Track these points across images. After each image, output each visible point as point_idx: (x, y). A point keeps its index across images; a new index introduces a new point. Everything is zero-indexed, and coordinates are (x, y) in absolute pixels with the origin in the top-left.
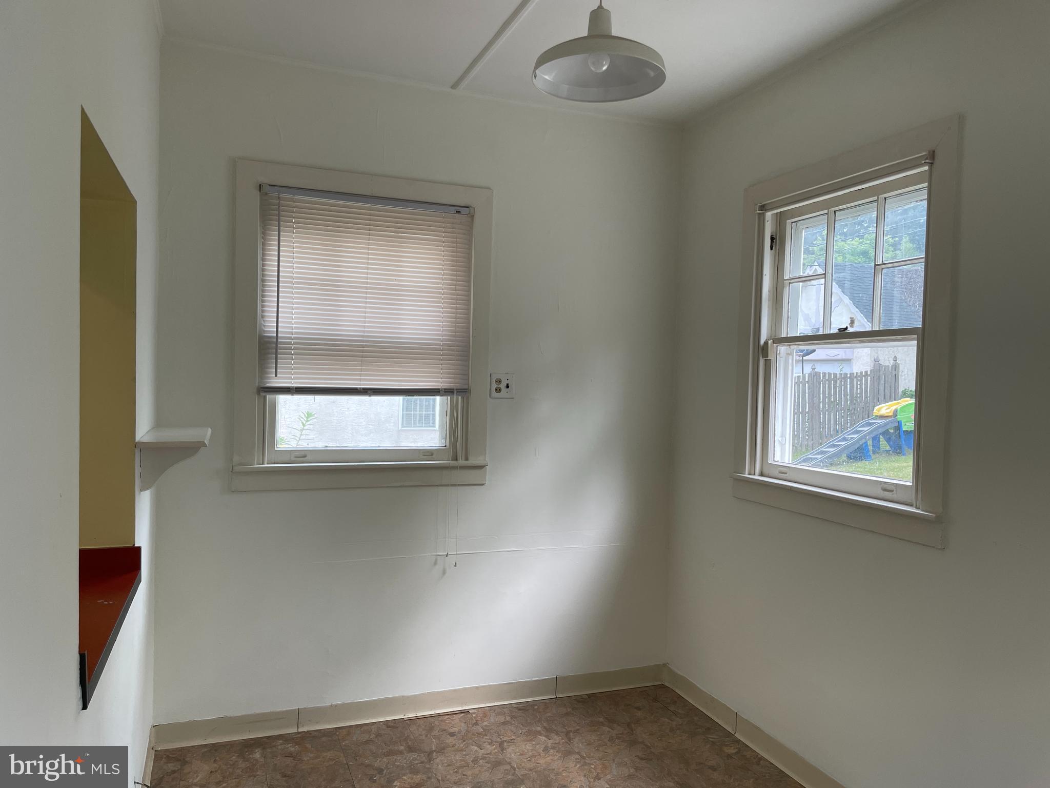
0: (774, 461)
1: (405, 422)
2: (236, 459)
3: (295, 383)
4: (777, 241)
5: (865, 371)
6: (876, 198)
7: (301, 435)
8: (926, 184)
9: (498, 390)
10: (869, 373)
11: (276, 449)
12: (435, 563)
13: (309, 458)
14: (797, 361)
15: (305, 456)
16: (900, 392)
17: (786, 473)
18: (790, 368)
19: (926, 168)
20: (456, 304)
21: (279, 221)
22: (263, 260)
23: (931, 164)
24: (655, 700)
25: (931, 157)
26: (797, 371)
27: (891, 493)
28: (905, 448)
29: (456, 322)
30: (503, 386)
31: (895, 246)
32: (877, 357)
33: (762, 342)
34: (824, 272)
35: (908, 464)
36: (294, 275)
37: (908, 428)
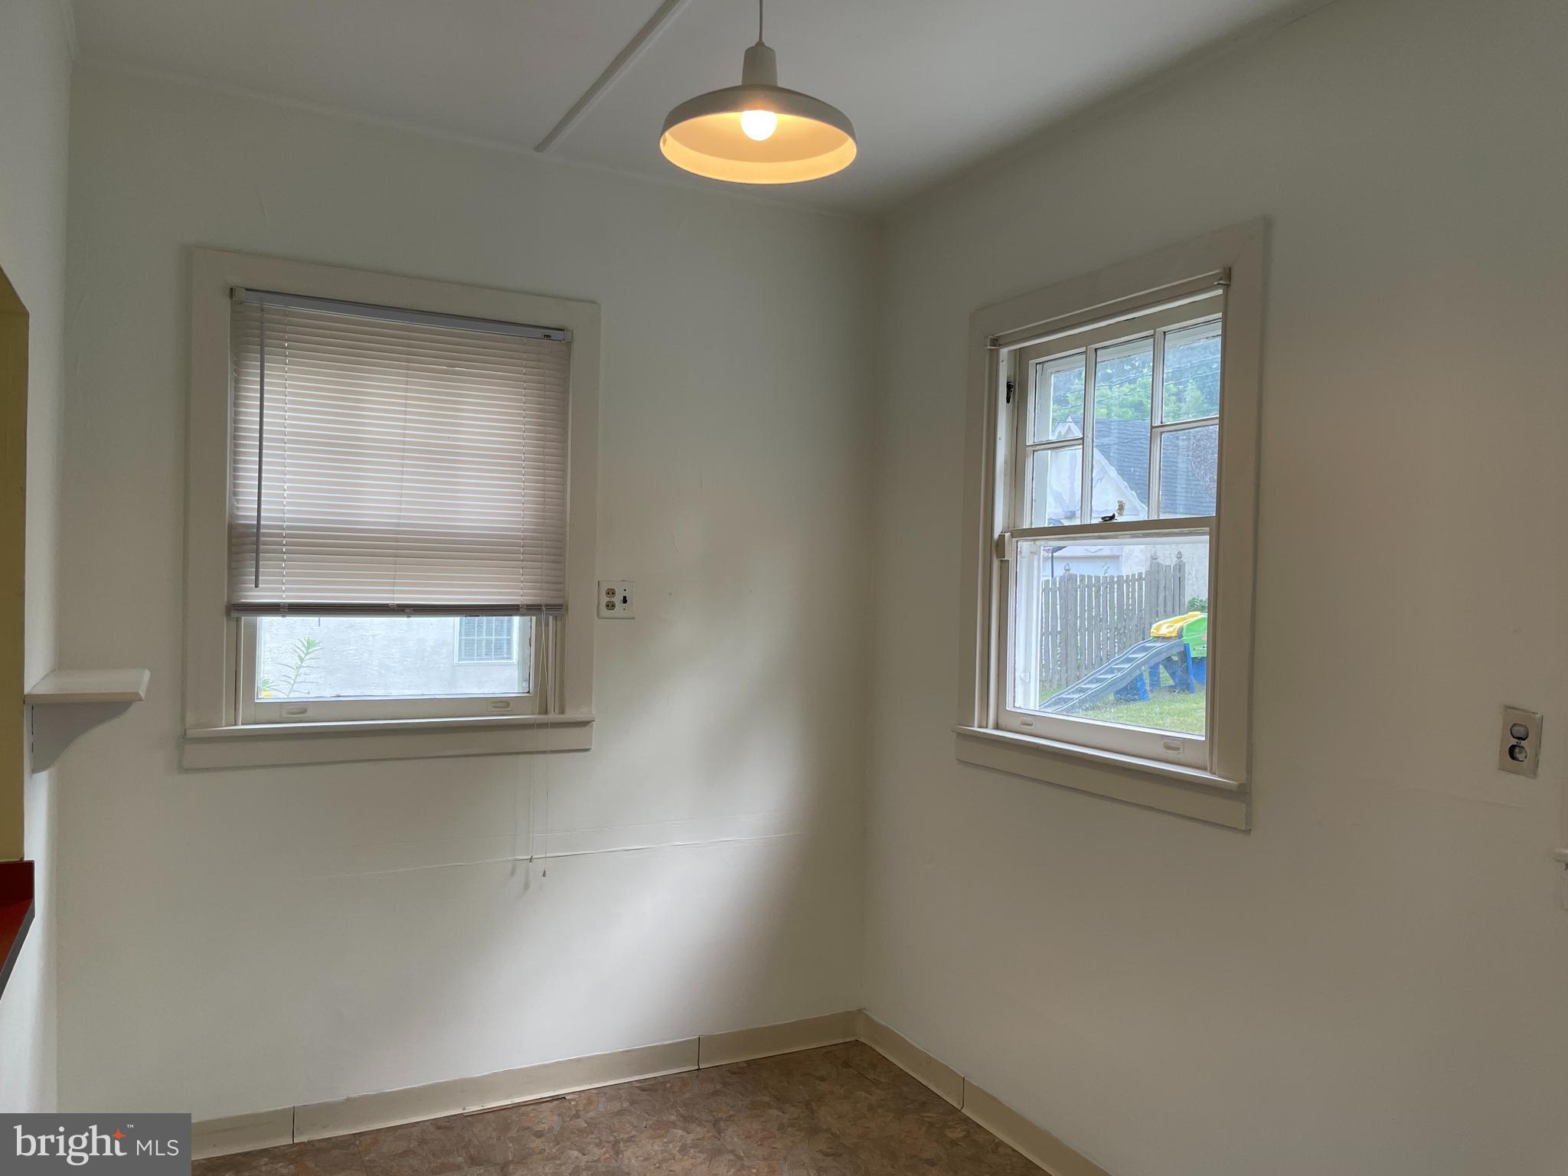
0: (1014, 707)
1: (463, 654)
2: (191, 718)
3: (288, 597)
4: (1016, 391)
5: (1139, 574)
6: (1151, 332)
7: (297, 676)
8: (1220, 315)
9: (611, 606)
10: (1144, 576)
11: (256, 701)
12: (513, 873)
13: (309, 714)
14: (1046, 559)
15: (304, 712)
16: (1186, 603)
17: (1031, 725)
18: (1036, 573)
19: (1220, 292)
20: (544, 475)
21: (262, 345)
22: (236, 405)
23: (1227, 287)
24: (846, 1064)
25: (1226, 278)
26: (1046, 575)
27: (1176, 752)
28: (1194, 681)
29: (544, 504)
30: (617, 599)
31: (1179, 397)
32: (1155, 553)
33: (996, 536)
34: (1082, 436)
35: (1198, 706)
36: (287, 429)
37: (1197, 654)
